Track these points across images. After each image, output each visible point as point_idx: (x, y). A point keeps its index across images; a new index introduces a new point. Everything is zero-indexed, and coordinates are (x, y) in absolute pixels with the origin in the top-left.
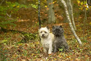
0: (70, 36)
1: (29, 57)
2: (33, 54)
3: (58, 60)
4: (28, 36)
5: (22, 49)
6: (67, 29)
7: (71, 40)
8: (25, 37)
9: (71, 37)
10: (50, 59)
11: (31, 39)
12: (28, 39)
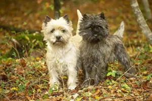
0: (135, 36)
1: (30, 94)
2: (41, 86)
3: (104, 99)
4: (28, 38)
5: (13, 74)
6: (127, 17)
7: (136, 46)
8: (20, 41)
9: (136, 38)
10: (84, 99)
11: (35, 48)
12: (27, 47)
